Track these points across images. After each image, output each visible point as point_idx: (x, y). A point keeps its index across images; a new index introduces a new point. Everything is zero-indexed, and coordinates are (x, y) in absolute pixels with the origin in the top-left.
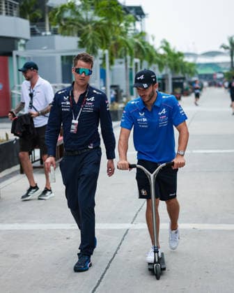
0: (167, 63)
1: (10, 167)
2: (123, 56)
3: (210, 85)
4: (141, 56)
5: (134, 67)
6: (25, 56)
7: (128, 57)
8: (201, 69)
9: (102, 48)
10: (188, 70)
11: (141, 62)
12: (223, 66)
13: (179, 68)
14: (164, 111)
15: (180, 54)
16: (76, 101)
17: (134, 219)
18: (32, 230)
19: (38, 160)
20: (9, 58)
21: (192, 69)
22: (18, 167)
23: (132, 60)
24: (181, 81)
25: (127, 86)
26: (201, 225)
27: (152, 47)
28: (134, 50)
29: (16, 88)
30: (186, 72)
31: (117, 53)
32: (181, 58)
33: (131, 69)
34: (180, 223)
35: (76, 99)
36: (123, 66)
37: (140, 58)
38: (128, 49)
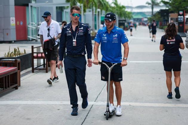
0: (116, 12)
1: (26, 69)
2: (91, 7)
3: (140, 24)
4: (101, 8)
5: (97, 14)
6: (35, 6)
7: (94, 8)
8: (135, 15)
9: (79, 2)
10: (127, 16)
11: (101, 11)
12: (147, 14)
13: (123, 15)
14: (116, 35)
15: (123, 7)
16: (74, 30)
17: (96, 99)
18: (38, 105)
19: (42, 65)
20: (27, 7)
21: (130, 15)
22: (31, 69)
23: (96, 9)
24: (124, 22)
25: (93, 24)
26: (134, 103)
27: (108, 3)
28: (97, 4)
29: (30, 24)
30: (126, 17)
31: (87, 6)
32: (123, 9)
33: (95, 15)
34: (122, 102)
35: (74, 29)
36: (91, 13)
37: (100, 9)
38: (94, 3)
